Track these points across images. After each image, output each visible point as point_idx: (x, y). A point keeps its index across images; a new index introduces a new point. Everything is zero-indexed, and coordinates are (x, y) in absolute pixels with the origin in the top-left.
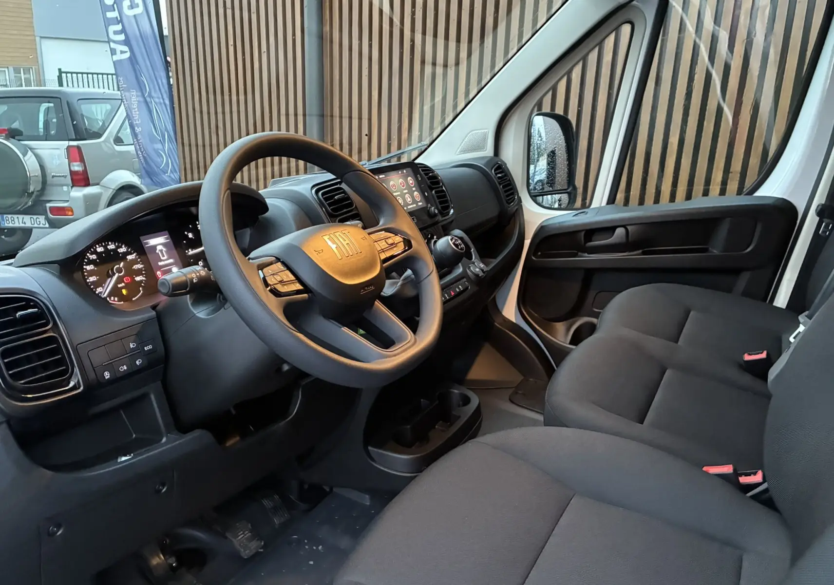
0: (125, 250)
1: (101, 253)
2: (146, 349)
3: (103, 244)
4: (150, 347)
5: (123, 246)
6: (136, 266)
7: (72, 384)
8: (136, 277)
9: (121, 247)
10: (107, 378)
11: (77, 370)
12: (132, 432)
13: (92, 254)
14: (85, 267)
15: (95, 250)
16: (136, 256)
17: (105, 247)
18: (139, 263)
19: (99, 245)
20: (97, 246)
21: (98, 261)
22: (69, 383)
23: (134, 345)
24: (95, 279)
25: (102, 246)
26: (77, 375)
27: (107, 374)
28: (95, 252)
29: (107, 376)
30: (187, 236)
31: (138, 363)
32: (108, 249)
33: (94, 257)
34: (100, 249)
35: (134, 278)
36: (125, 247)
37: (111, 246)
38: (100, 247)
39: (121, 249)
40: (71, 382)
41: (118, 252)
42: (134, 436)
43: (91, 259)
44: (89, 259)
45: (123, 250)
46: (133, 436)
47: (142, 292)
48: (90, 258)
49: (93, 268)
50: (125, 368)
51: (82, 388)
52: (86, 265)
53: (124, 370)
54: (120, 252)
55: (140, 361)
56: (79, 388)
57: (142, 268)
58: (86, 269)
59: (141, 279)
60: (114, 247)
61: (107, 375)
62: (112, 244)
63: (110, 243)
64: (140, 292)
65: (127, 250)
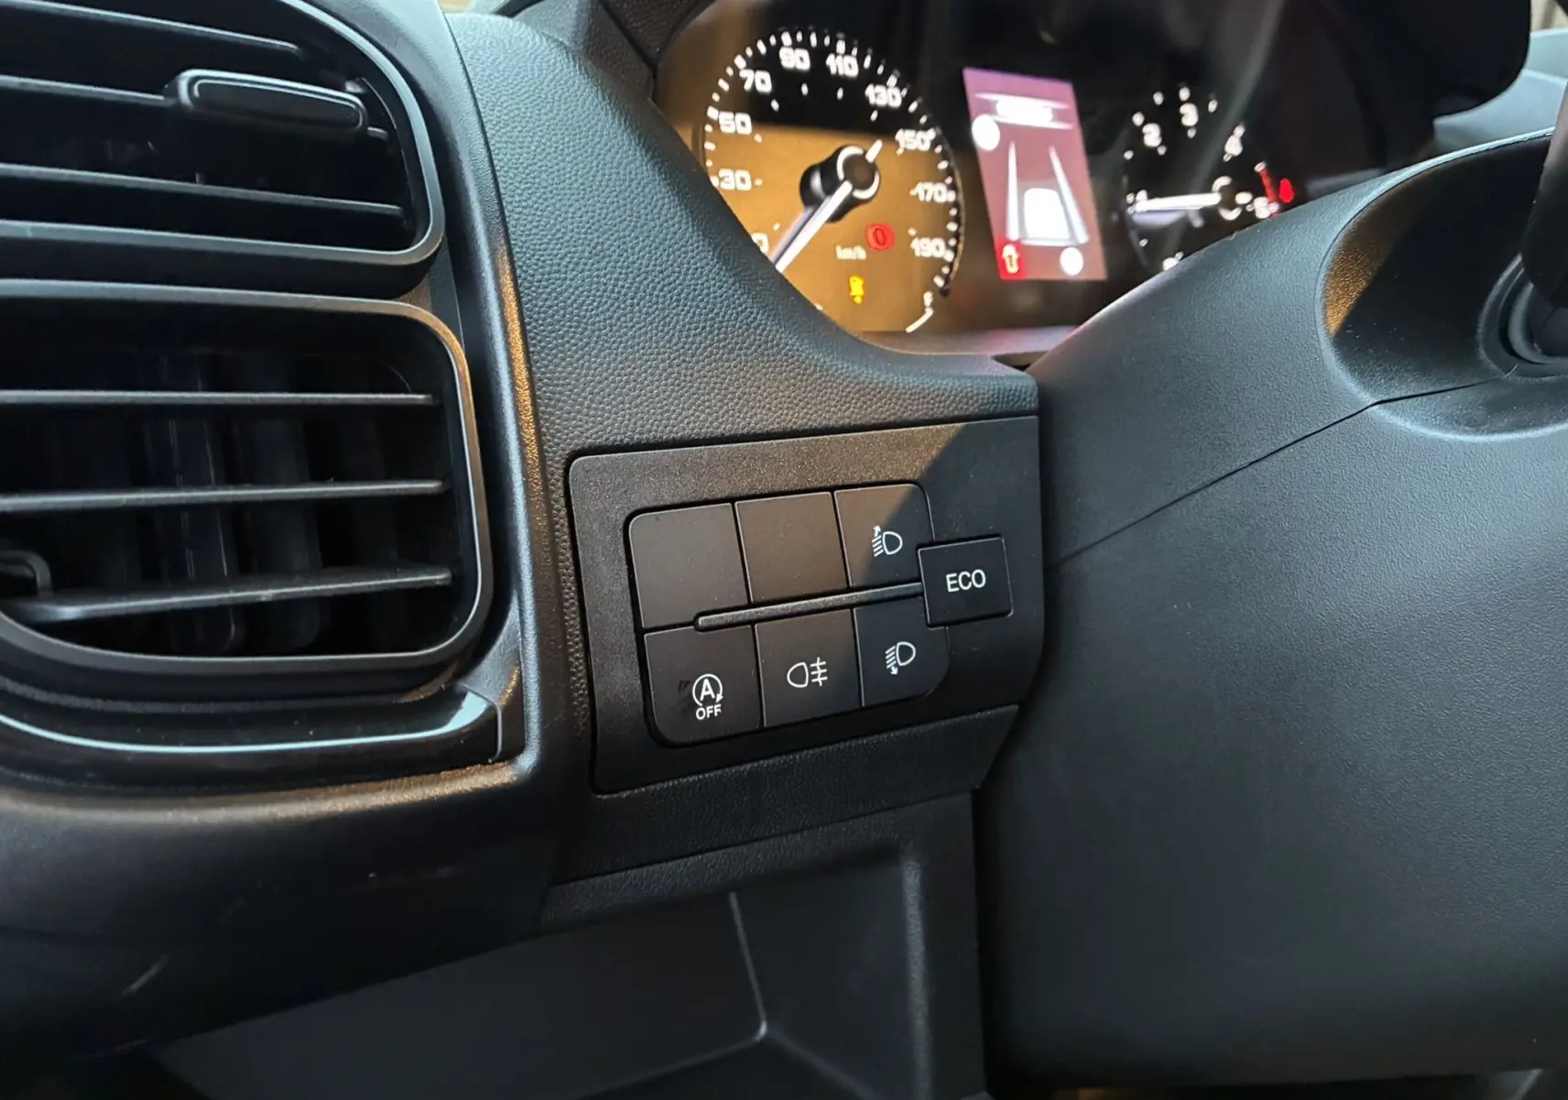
0: (897, 103)
1: (795, 76)
2: (953, 582)
3: (813, 40)
4: (977, 579)
5: (892, 81)
6: (928, 186)
7: (469, 712)
8: (920, 236)
9: (882, 81)
10: (703, 713)
11: (522, 617)
12: (760, 1007)
13: (756, 63)
14: (712, 113)
15: (774, 52)
16: (934, 144)
17: (819, 56)
18: (942, 181)
19: (793, 37)
20: (786, 38)
21: (775, 105)
22: (451, 700)
23: (891, 543)
24: (747, 186)
25: (805, 44)
26: (517, 658)
27: (707, 690)
28: (769, 62)
29: (709, 701)
30: (1138, 133)
31: (893, 661)
32: (827, 69)
33: (762, 82)
34: (795, 59)
35: (912, 238)
36: (900, 85)
37: (843, 64)
38: (795, 45)
39: (880, 89)
40: (470, 698)
41: (866, 100)
42: (763, 1030)
43: (748, 86)
44: (737, 82)
45: (886, 95)
46: (758, 1027)
47: (929, 313)
48: (743, 81)
49: (748, 129)
50: (819, 672)
51: (527, 760)
52: (721, 107)
53: (813, 685)
54: (872, 100)
55: (905, 653)
56: (511, 755)
57: (948, 206)
58: (716, 124)
59: (938, 254)
60: (853, 72)
61: (709, 697)
62: (848, 52)
63: (841, 47)
64: (923, 313)
65: (906, 101)
